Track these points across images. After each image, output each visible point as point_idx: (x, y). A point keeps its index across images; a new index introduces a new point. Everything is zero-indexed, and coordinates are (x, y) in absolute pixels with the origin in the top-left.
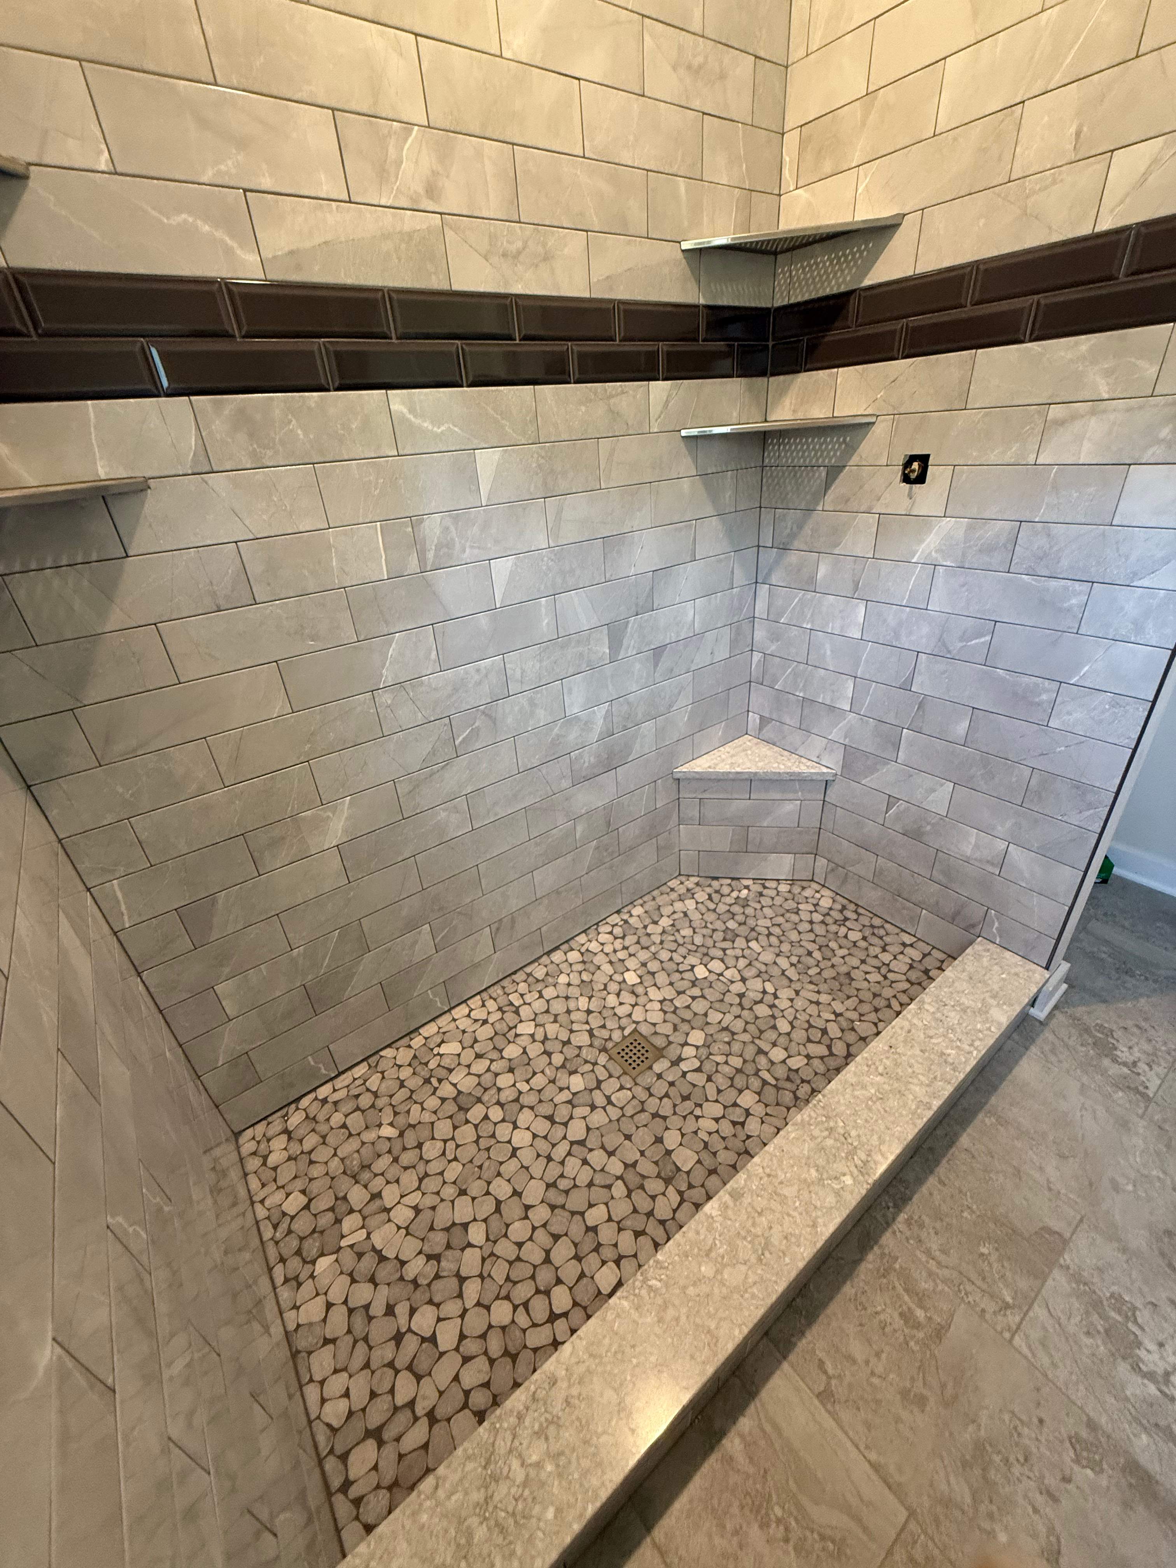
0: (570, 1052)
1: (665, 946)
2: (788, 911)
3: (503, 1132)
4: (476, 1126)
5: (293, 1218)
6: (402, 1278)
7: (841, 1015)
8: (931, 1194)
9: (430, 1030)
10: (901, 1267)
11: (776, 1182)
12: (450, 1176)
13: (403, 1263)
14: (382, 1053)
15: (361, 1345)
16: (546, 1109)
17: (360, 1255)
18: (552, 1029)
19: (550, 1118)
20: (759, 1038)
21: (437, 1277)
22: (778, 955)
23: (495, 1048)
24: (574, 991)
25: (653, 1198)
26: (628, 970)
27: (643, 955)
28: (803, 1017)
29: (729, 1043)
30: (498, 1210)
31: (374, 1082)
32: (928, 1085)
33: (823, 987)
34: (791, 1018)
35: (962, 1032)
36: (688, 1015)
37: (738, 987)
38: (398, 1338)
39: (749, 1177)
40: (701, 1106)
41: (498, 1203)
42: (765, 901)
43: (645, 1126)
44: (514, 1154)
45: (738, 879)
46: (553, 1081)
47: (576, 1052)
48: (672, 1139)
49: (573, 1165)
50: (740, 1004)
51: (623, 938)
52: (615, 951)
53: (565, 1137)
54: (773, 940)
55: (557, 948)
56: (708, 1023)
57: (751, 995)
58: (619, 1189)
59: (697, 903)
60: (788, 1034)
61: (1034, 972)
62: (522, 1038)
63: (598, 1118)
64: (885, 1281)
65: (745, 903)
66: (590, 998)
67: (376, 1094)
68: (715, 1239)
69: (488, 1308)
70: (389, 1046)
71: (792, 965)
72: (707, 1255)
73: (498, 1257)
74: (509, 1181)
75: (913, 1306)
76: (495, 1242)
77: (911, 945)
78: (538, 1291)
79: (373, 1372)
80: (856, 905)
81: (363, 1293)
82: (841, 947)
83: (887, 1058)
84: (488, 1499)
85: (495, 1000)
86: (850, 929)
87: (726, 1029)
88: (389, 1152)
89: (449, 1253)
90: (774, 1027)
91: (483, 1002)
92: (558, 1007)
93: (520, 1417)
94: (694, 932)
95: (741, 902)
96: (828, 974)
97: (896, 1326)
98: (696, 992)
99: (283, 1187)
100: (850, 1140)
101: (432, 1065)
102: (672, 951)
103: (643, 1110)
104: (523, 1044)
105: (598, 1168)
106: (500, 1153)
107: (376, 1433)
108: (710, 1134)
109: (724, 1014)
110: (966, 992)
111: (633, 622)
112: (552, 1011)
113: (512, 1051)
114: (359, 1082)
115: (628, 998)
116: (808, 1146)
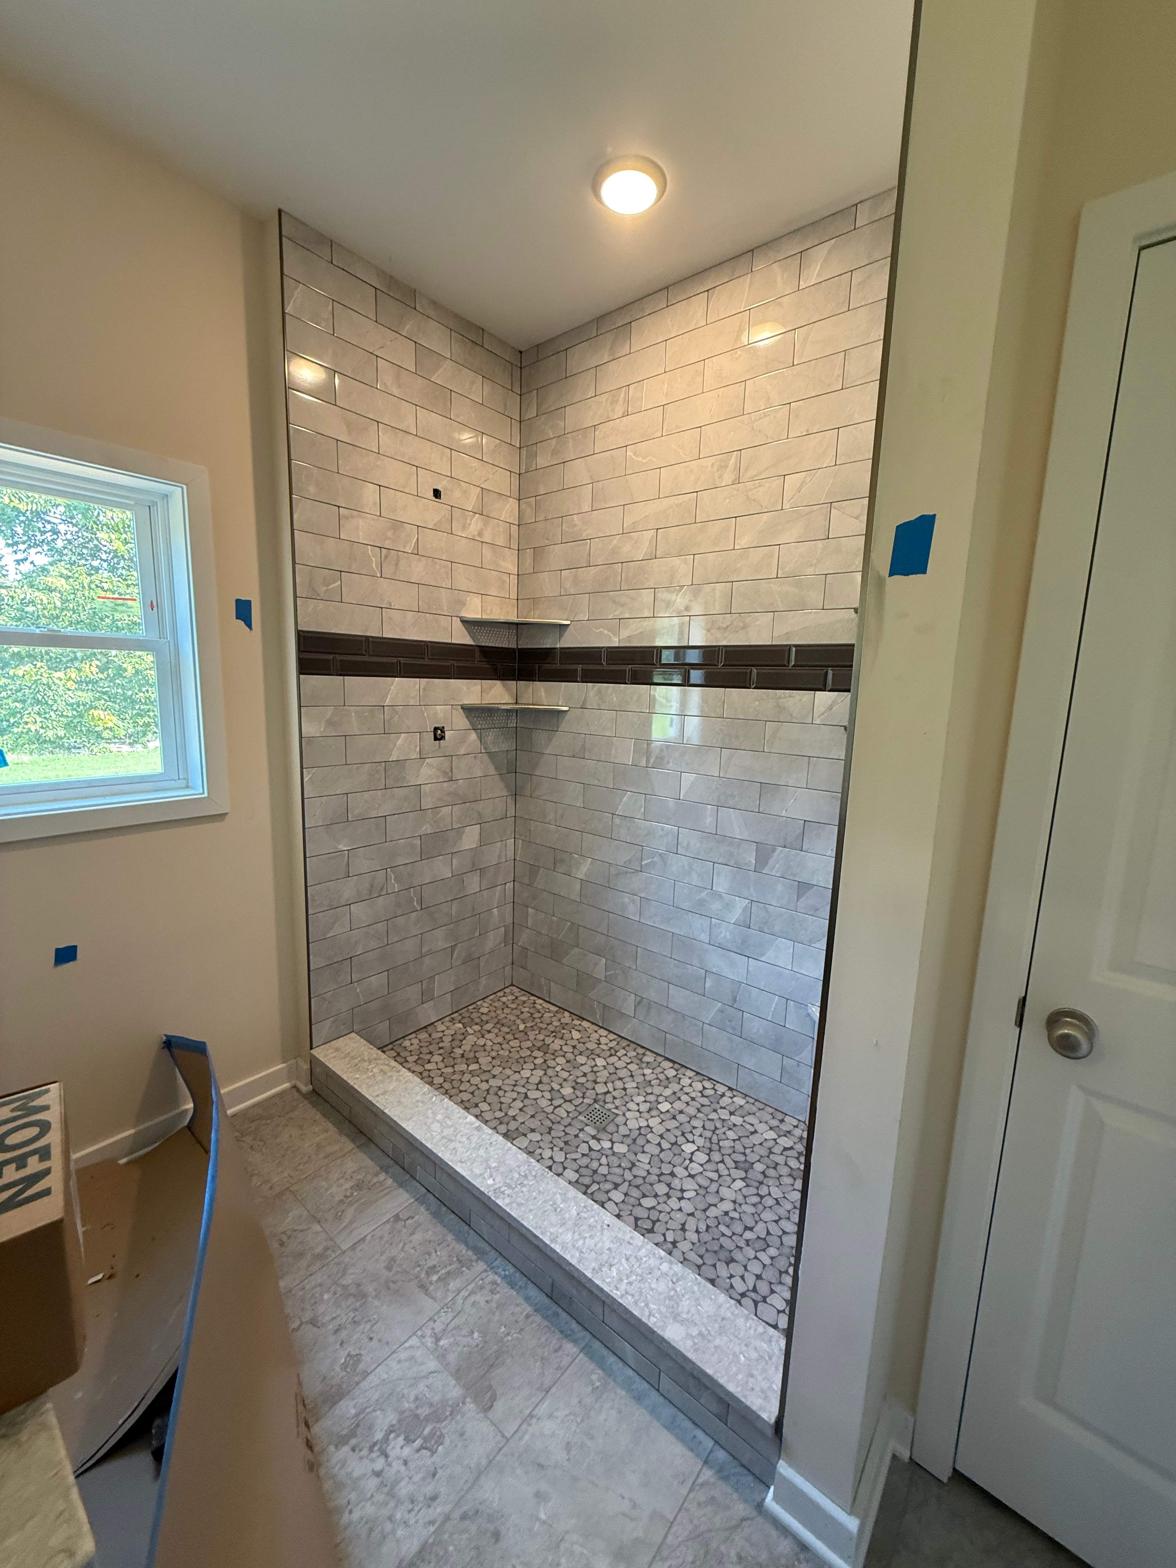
0: (589, 1085)
1: (708, 1123)
3: (529, 1066)
4: (530, 1055)
5: (478, 1012)
6: (453, 1048)
8: (517, 1305)
9: (585, 1024)
10: (463, 1271)
11: (487, 1146)
13: (460, 1047)
14: (566, 1012)
16: (545, 1079)
17: (463, 1034)
18: (604, 1074)
19: (540, 1083)
20: (630, 1185)
21: (454, 1059)
22: (734, 1202)
23: (582, 1052)
24: (639, 1079)
26: (671, 1104)
27: (692, 1111)
28: (663, 1217)
29: (620, 1166)
30: (485, 1071)
31: (547, 1015)
33: (706, 1236)
34: (659, 1208)
36: (641, 1142)
37: (681, 1172)
38: (431, 1053)
41: (489, 1071)
44: (516, 1072)
46: (565, 1080)
47: (590, 1088)
48: (535, 1137)
49: (513, 1095)
50: (663, 1174)
51: (703, 1096)
52: (687, 1094)
54: (754, 1200)
55: (674, 1062)
56: (636, 1154)
57: (676, 1181)
58: (499, 1114)
62: (593, 1062)
63: (544, 1103)
64: (455, 1259)
66: (637, 1088)
67: (542, 1017)
69: (441, 1076)
70: (571, 1013)
71: (726, 1213)
72: (447, 1117)
74: (501, 1072)
75: (439, 1275)
76: (470, 1073)
81: (448, 1039)
84: (365, 1061)
85: (617, 1044)
87: (634, 1165)
88: (511, 1030)
89: (465, 1060)
90: (645, 1196)
91: (614, 1040)
92: (623, 1073)
93: (388, 1065)
94: (734, 1140)
96: (727, 1243)
97: (428, 1261)
98: (666, 1146)
99: (491, 1005)
101: (564, 1031)
102: (703, 1127)
103: (553, 1123)
104: (589, 1063)
105: (511, 1105)
106: (516, 1067)
107: (398, 1054)
108: (541, 1154)
109: (649, 1163)
110: (699, 1307)
111: (781, 851)
112: (618, 1071)
113: (581, 1059)
114: (547, 1010)
115: (644, 1107)
116: (512, 1163)
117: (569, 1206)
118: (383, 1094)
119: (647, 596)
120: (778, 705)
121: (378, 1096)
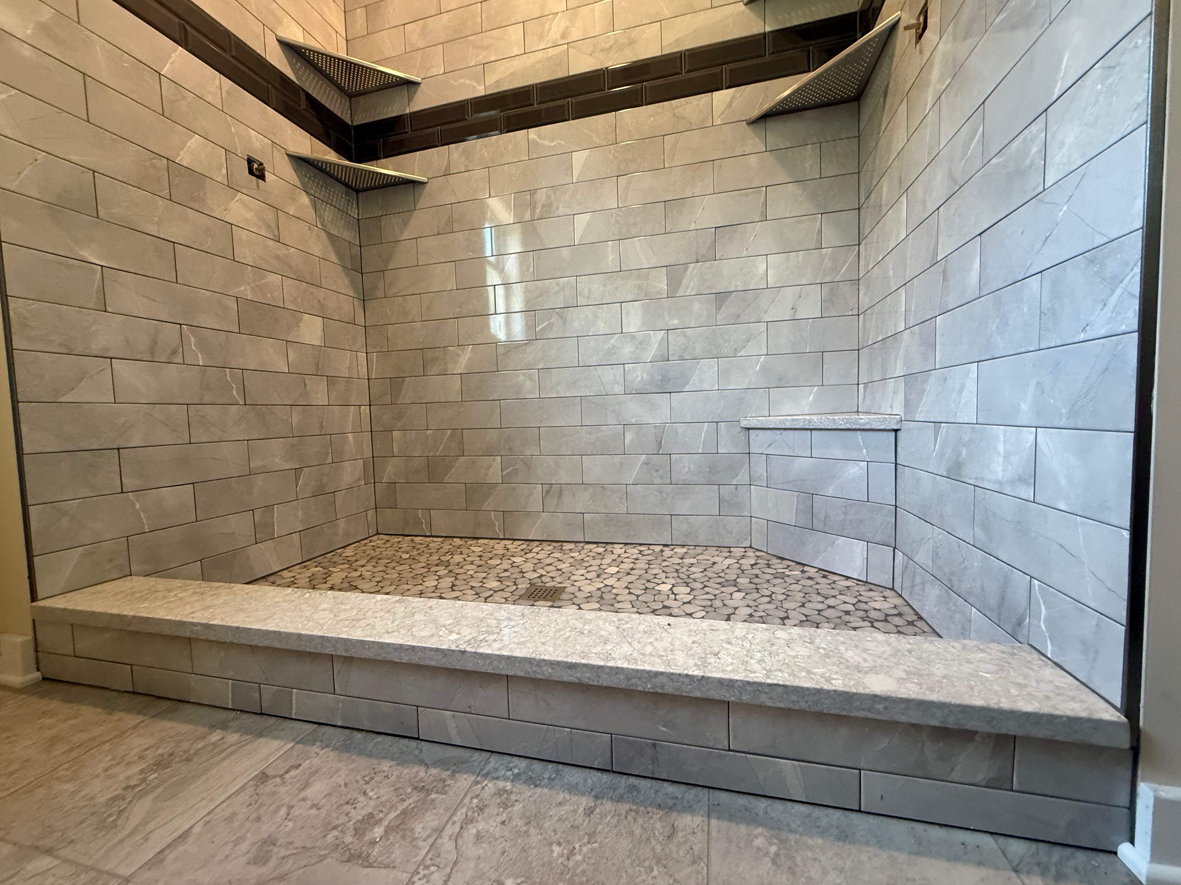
0: (516, 576)
1: (665, 569)
2: (819, 594)
3: (431, 578)
4: (428, 571)
8: (561, 804)
9: (482, 541)
12: (388, 576)
14: (455, 539)
16: (460, 583)
17: (325, 574)
18: (527, 565)
22: (748, 606)
23: (491, 557)
24: (569, 560)
26: (617, 567)
27: (642, 566)
31: (434, 544)
36: (609, 597)
37: (673, 604)
42: (806, 582)
45: (804, 565)
46: (485, 578)
47: (519, 577)
51: (644, 555)
52: (627, 558)
54: (764, 599)
55: (597, 543)
59: (737, 563)
62: (508, 561)
64: (409, 790)
66: (572, 566)
67: (427, 547)
70: (461, 538)
75: (385, 823)
80: (921, 618)
85: (529, 545)
88: (393, 560)
91: (522, 544)
92: (549, 561)
94: (702, 572)
95: (779, 575)
98: (639, 592)
99: (356, 550)
101: (461, 550)
102: (664, 572)
104: (505, 563)
109: (633, 607)
111: (693, 268)
112: (542, 561)
113: (495, 562)
114: (432, 541)
115: (591, 576)
119: (515, 33)
120: (675, 115)
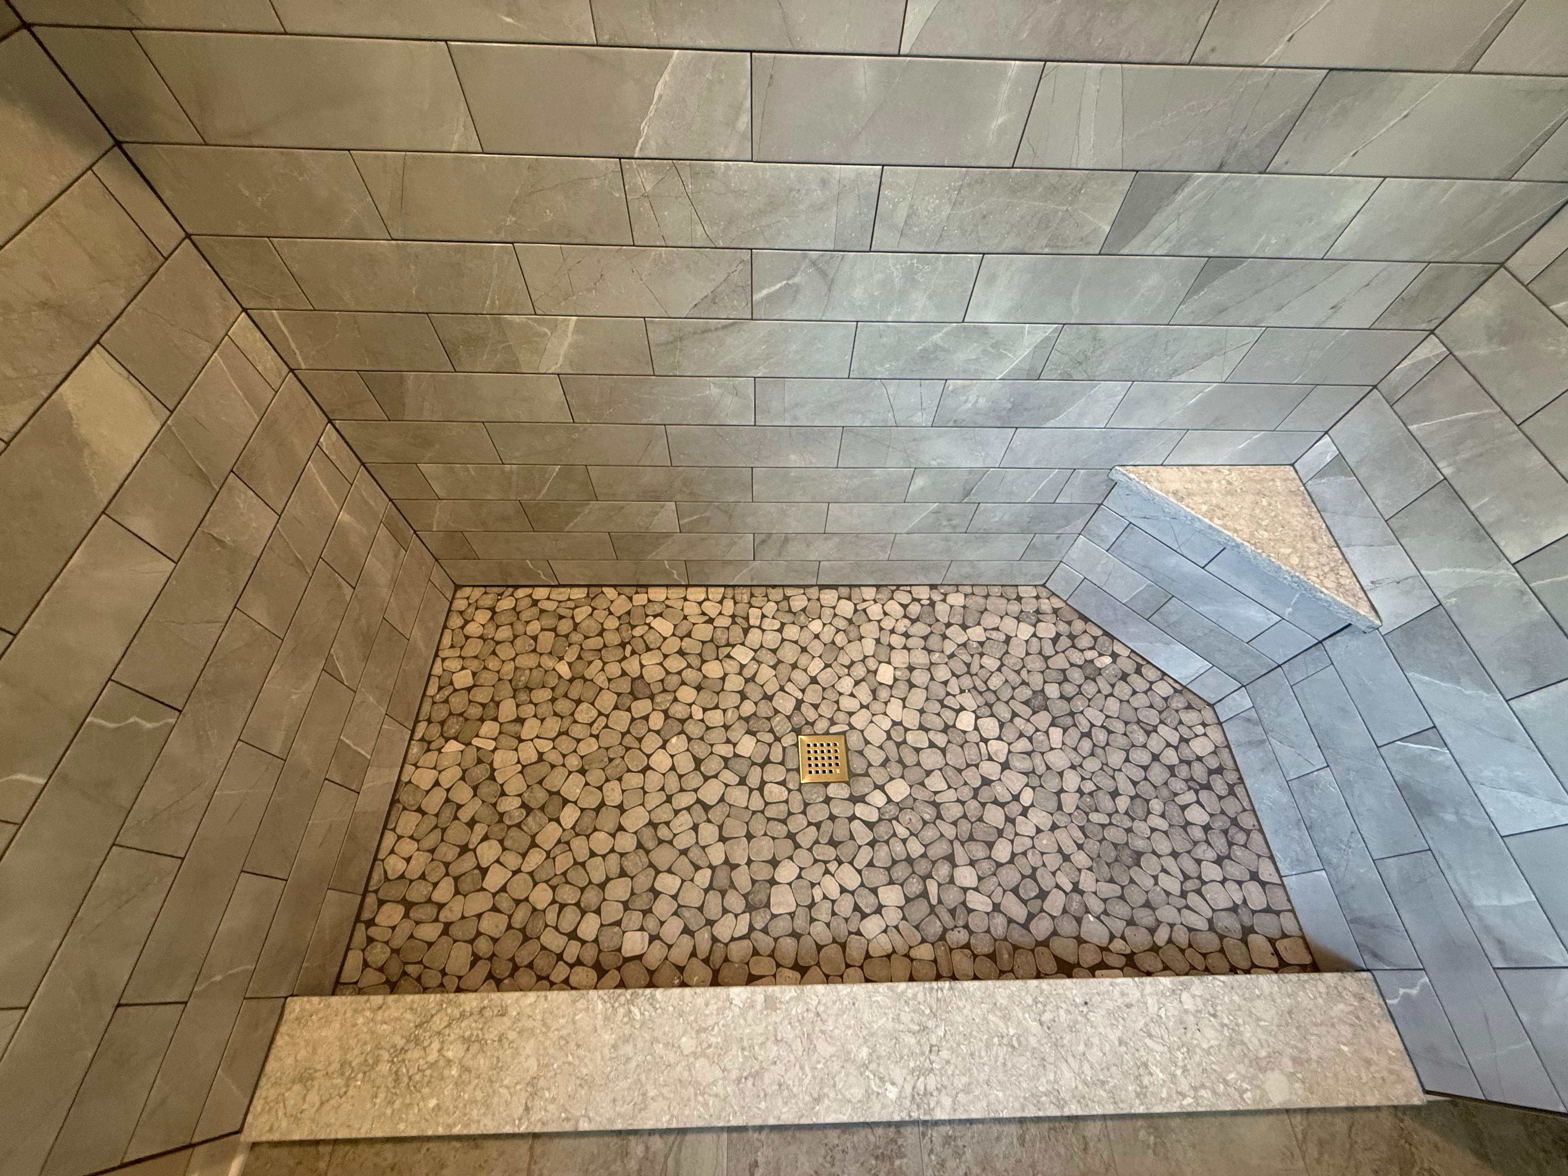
0: (765, 709)
1: (952, 663)
2: (1139, 722)
3: (651, 743)
4: (633, 719)
5: (455, 690)
6: (494, 805)
7: (1082, 893)
9: (657, 594)
10: (900, 1167)
11: (819, 1025)
12: (583, 749)
13: (503, 794)
14: (605, 590)
15: (438, 832)
16: (700, 750)
17: (480, 761)
18: (766, 673)
19: (698, 762)
20: (962, 844)
21: (519, 826)
22: (1073, 767)
23: (700, 655)
24: (816, 648)
25: (725, 911)
26: (889, 663)
27: (920, 658)
28: (1034, 859)
29: (925, 823)
30: (597, 810)
31: (581, 614)
32: (1086, 1083)
33: (1092, 846)
34: (1019, 849)
35: (1199, 1064)
36: (910, 758)
37: (990, 769)
38: (464, 849)
39: (798, 998)
40: (840, 863)
41: (602, 804)
42: (1122, 690)
43: (774, 839)
44: (643, 771)
45: (1113, 638)
46: (726, 727)
47: (770, 713)
48: (786, 872)
49: (684, 821)
50: (976, 791)
51: (913, 621)
52: (892, 631)
53: (696, 791)
54: (1086, 746)
55: (835, 587)
56: (922, 784)
57: (998, 789)
58: (703, 877)
59: (1034, 635)
60: (999, 865)
61: (1401, 1080)
62: (732, 662)
63: (738, 796)
64: (873, 1162)
65: (1092, 674)
66: (827, 666)
67: (576, 625)
68: (717, 1023)
69: (535, 884)
70: (614, 586)
71: (1080, 791)
72: (698, 1032)
73: (570, 850)
74: (623, 791)
76: (577, 835)
77: (1263, 884)
78: (578, 904)
79: (433, 860)
80: (1241, 778)
81: (463, 794)
82: (1163, 816)
83: (1068, 1012)
84: (403, 1050)
85: (735, 603)
86: (1198, 802)
87: (936, 805)
88: (553, 689)
89: (539, 814)
90: (990, 845)
91: (724, 598)
92: (789, 654)
94: (999, 670)
95: (1089, 670)
96: (1115, 835)
98: (940, 740)
99: (463, 658)
100: (933, 1057)
101: (638, 632)
102: (954, 674)
103: (784, 822)
104: (729, 669)
105: (702, 843)
106: (635, 761)
107: (408, 905)
108: (825, 897)
109: (949, 787)
110: (1262, 1023)
111: (1201, 184)
112: (780, 654)
113: (713, 669)
114: (571, 604)
115: (864, 694)
116: (884, 1023)
117: (1020, 1023)
118: (533, 1095)
121: (527, 1109)
